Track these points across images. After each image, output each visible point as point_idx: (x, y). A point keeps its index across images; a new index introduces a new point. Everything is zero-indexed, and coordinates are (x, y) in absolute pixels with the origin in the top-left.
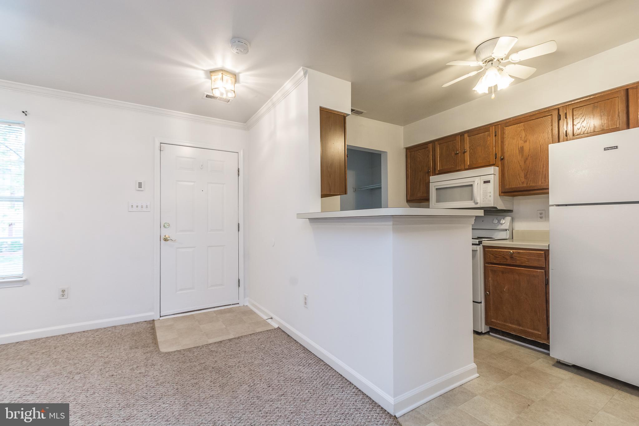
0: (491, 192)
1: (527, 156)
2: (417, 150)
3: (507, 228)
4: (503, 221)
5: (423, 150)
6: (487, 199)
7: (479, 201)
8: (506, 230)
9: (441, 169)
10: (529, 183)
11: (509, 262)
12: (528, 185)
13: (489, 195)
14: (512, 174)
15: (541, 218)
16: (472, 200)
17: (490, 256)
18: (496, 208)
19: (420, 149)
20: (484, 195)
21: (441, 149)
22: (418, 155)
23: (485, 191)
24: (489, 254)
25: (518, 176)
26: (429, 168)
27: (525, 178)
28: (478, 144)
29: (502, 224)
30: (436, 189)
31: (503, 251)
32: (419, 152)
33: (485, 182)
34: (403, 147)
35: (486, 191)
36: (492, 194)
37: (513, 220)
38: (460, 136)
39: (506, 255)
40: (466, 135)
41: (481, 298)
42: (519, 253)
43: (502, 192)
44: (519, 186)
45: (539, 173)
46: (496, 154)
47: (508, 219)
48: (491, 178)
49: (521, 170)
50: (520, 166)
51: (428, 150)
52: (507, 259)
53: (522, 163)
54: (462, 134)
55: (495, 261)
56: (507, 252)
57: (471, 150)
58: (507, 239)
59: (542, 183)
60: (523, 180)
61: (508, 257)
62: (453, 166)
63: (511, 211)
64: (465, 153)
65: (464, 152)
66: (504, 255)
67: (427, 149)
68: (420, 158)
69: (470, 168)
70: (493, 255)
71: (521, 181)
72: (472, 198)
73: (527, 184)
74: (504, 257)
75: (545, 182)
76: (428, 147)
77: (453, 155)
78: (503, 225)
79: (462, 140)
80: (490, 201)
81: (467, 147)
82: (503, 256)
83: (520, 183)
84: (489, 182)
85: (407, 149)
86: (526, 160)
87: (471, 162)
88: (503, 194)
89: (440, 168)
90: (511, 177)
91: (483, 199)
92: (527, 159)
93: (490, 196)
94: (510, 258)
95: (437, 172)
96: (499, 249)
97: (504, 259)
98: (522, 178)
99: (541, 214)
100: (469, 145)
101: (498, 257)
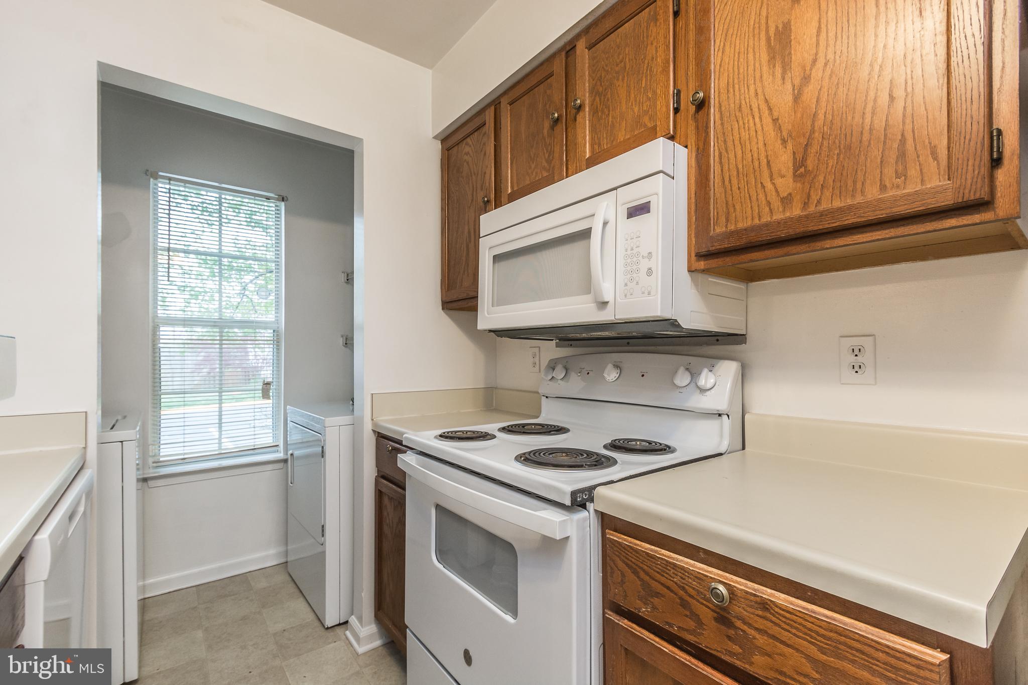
0: (654, 254)
2: (465, 139)
3: (722, 406)
4: (706, 379)
5: (476, 136)
6: (638, 283)
7: (608, 296)
8: (720, 415)
9: (515, 189)
10: (814, 198)
11: (710, 640)
13: (645, 265)
14: (740, 166)
15: (857, 368)
16: (589, 292)
17: (623, 575)
18: (674, 323)
19: (469, 135)
20: (629, 268)
22: (466, 155)
23: (633, 249)
24: (621, 564)
25: (766, 173)
26: (487, 190)
27: (797, 177)
28: (617, 69)
29: (703, 391)
30: (495, 257)
31: (683, 568)
32: (467, 144)
33: (633, 212)
35: (636, 250)
36: (657, 264)
37: (744, 375)
38: (565, 55)
39: (693, 593)
40: (581, 46)
42: (765, 605)
43: (700, 256)
44: (766, 219)
46: (678, 92)
47: (728, 370)
48: (653, 190)
49: (779, 142)
51: (486, 131)
52: (700, 623)
53: (784, 109)
54: (570, 48)
55: (644, 611)
56: (701, 578)
57: (597, 97)
58: (721, 454)
59: (883, 188)
60: (786, 184)
61: (706, 615)
63: (737, 338)
65: (576, 111)
66: (683, 589)
67: (482, 130)
68: (468, 164)
70: (635, 573)
71: (778, 195)
72: (589, 282)
73: (806, 204)
74: (684, 604)
76: (485, 123)
78: (708, 393)
79: (572, 70)
80: (649, 294)
81: (584, 89)
82: (681, 598)
83: (776, 204)
84: (645, 208)
85: (444, 138)
87: (596, 147)
88: (702, 264)
89: (512, 187)
90: (735, 181)
91: (626, 285)
93: (650, 272)
94: (716, 619)
96: (663, 551)
97: (687, 616)
98: (783, 176)
99: (856, 352)
100: (591, 80)
101: (658, 595)
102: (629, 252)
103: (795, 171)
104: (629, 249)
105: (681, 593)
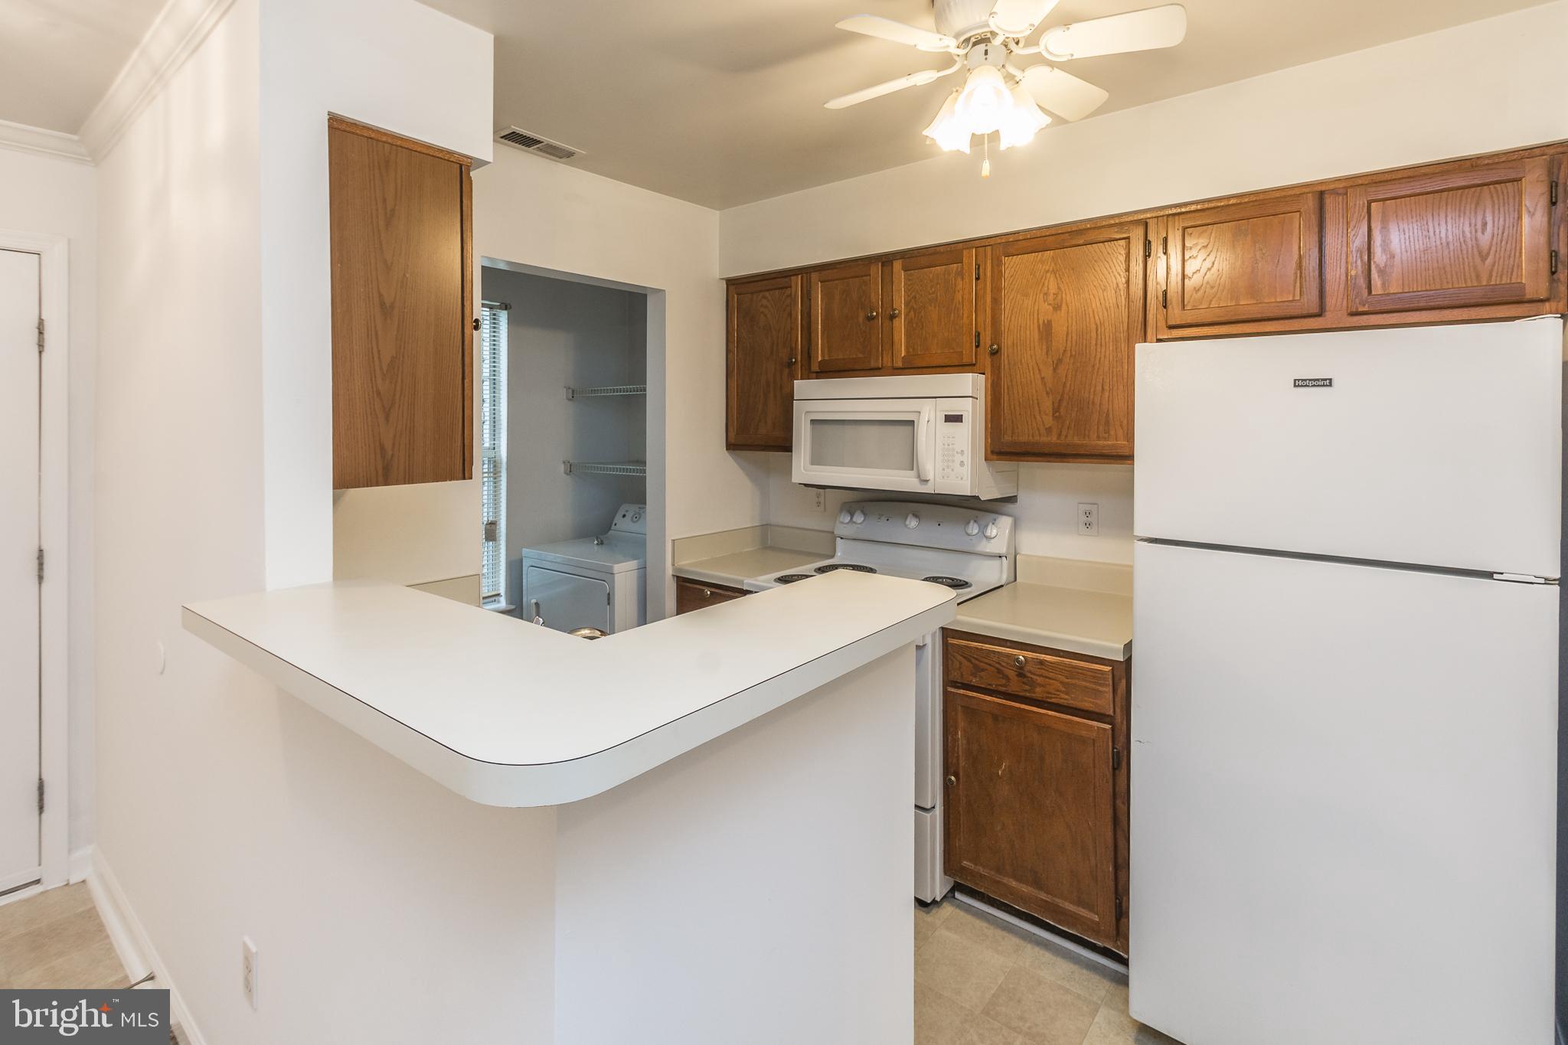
0: (966, 452)
1: (1061, 351)
2: (760, 291)
3: (1003, 551)
4: (992, 531)
5: (777, 292)
6: (953, 470)
7: (930, 476)
8: (1000, 557)
9: (827, 360)
10: (1064, 433)
11: (1014, 687)
12: (1063, 437)
13: (958, 458)
14: (1021, 400)
15: (1088, 525)
16: (913, 470)
17: (961, 663)
18: (977, 498)
19: (768, 290)
20: (946, 458)
21: (828, 296)
22: (762, 306)
23: (949, 445)
24: (959, 658)
25: (1037, 408)
26: (793, 350)
27: (1054, 417)
28: (930, 296)
29: (989, 538)
30: (811, 421)
31: (998, 652)
32: (766, 298)
33: (949, 419)
34: (718, 277)
35: (951, 446)
36: (967, 458)
37: (1016, 526)
38: (882, 266)
39: (1004, 663)
40: (897, 265)
41: (934, 797)
42: (1042, 662)
43: (993, 452)
44: (1037, 438)
45: (1091, 406)
46: (978, 335)
47: (1005, 522)
48: (965, 407)
49: (1045, 393)
50: (1043, 379)
51: (791, 295)
52: (1007, 678)
53: (1048, 373)
54: (886, 260)
55: (974, 681)
56: (1008, 656)
57: (912, 313)
58: (1002, 586)
59: (1098, 438)
60: (1049, 421)
61: (1012, 674)
62: (861, 355)
63: (1012, 499)
64: (894, 320)
65: (892, 317)
66: (999, 663)
67: (788, 292)
68: (766, 316)
69: (910, 367)
70: (969, 661)
71: (1044, 425)
72: (911, 461)
73: (1060, 435)
74: (999, 671)
75: (1107, 435)
76: (791, 287)
77: (861, 320)
78: (992, 541)
79: (888, 281)
80: (962, 479)
81: (900, 303)
82: (998, 669)
83: (1043, 431)
84: (957, 419)
85: (731, 283)
86: (1057, 364)
87: (911, 350)
88: (995, 457)
89: (823, 357)
90: (1017, 408)
91: (944, 469)
92: (1060, 361)
93: (962, 464)
94: (1017, 675)
95: (815, 367)
96: (987, 646)
97: (1000, 678)
98: (1047, 415)
99: (1087, 514)
100: (906, 296)
101: (983, 670)
102: (946, 447)
103: (1053, 414)
104: (946, 444)
105: (997, 666)
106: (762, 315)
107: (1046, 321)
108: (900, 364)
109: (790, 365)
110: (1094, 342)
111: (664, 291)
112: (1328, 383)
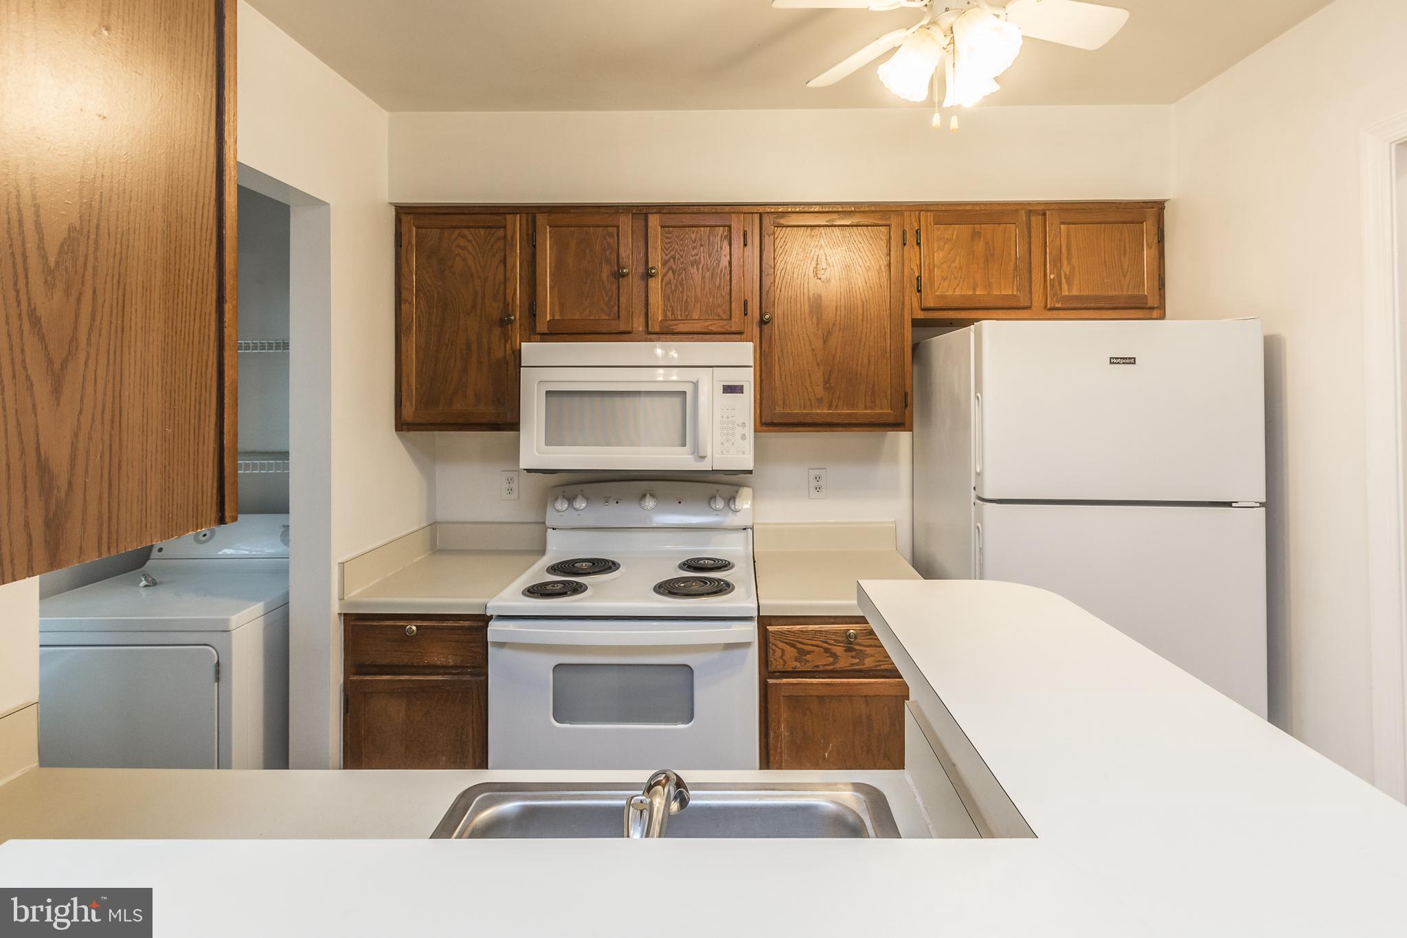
0: (747, 424)
1: (831, 325)
2: (456, 227)
3: (749, 522)
4: (740, 504)
5: (482, 231)
6: (733, 444)
7: (708, 453)
8: (745, 529)
9: (557, 317)
10: (834, 404)
11: (844, 662)
12: (834, 409)
13: (739, 431)
14: (792, 370)
15: (818, 489)
16: (684, 445)
18: (741, 469)
19: (468, 227)
20: (725, 431)
21: (560, 245)
22: (458, 246)
23: (728, 418)
24: (782, 645)
25: (808, 380)
26: (507, 306)
27: (825, 389)
28: (692, 259)
29: (738, 512)
30: (547, 392)
31: (826, 631)
32: (464, 237)
33: (726, 389)
34: (387, 200)
35: (730, 419)
36: (749, 431)
37: (753, 496)
38: (632, 216)
39: (833, 642)
40: (654, 221)
45: (858, 378)
46: (746, 303)
47: (748, 494)
48: (741, 377)
49: (815, 364)
50: (813, 350)
51: (505, 237)
52: (835, 656)
53: (818, 344)
54: (641, 212)
55: (799, 666)
57: (670, 272)
59: (866, 407)
60: (819, 390)
61: (839, 650)
62: (604, 317)
64: (650, 280)
65: (647, 276)
66: (826, 642)
67: (501, 233)
68: (464, 260)
69: (667, 333)
70: (793, 646)
71: (815, 396)
72: (682, 436)
73: (830, 406)
74: (826, 650)
75: (872, 405)
76: (505, 227)
77: (605, 275)
79: (641, 234)
80: (743, 453)
81: (657, 260)
82: (824, 648)
83: (813, 402)
84: (735, 389)
85: (403, 212)
86: (827, 337)
87: (669, 314)
89: (553, 314)
90: (789, 379)
91: (722, 444)
92: (829, 333)
93: (743, 437)
94: (846, 651)
95: (542, 327)
96: (811, 626)
97: (828, 657)
98: (818, 386)
99: (818, 478)
100: (664, 255)
101: (809, 652)
102: (725, 419)
103: (824, 385)
104: (725, 417)
105: (825, 645)
106: (458, 259)
107: (816, 295)
108: (657, 329)
109: (505, 322)
110: (860, 318)
111: (329, 204)
112: (1131, 361)
